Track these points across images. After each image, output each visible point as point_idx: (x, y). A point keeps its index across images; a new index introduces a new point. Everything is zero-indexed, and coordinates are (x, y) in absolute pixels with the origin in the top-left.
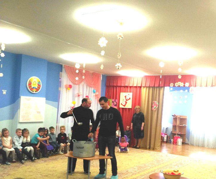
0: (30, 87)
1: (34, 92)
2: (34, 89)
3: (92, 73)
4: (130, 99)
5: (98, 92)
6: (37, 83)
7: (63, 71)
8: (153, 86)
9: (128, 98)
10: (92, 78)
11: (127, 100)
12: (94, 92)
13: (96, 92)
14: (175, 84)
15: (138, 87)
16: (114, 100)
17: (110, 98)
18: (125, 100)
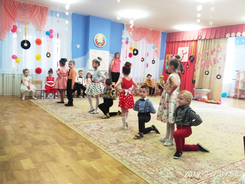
0: (96, 42)
1: (100, 47)
2: (100, 44)
3: (152, 30)
4: (186, 53)
5: (157, 48)
6: (102, 39)
7: (124, 30)
8: (208, 38)
9: (184, 52)
10: (152, 35)
11: (184, 54)
12: (154, 48)
13: (156, 47)
14: (232, 34)
15: (195, 40)
16: (172, 55)
17: (169, 54)
18: (182, 54)
